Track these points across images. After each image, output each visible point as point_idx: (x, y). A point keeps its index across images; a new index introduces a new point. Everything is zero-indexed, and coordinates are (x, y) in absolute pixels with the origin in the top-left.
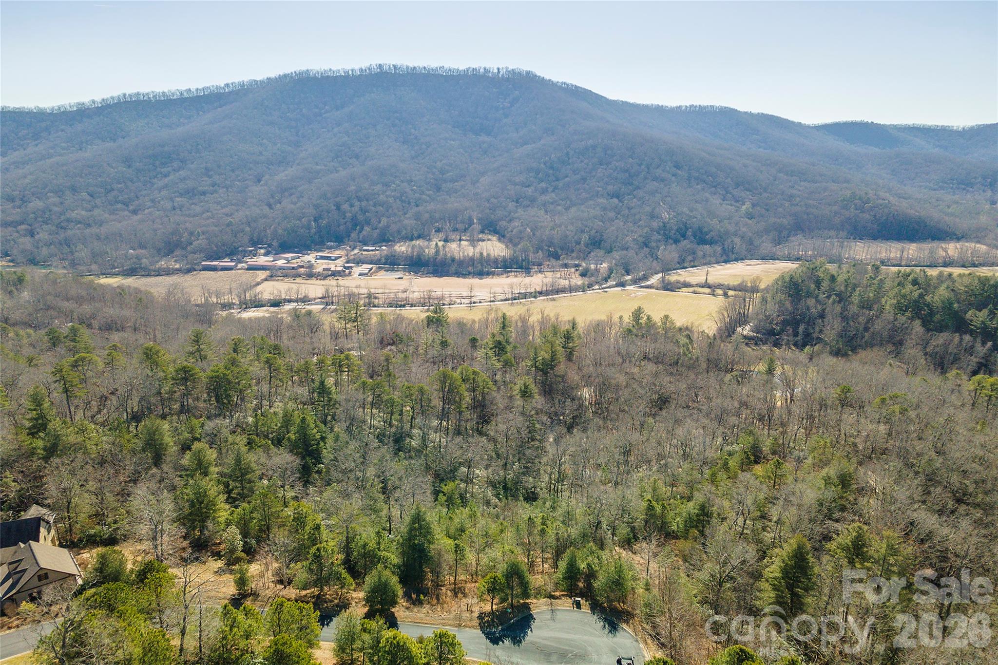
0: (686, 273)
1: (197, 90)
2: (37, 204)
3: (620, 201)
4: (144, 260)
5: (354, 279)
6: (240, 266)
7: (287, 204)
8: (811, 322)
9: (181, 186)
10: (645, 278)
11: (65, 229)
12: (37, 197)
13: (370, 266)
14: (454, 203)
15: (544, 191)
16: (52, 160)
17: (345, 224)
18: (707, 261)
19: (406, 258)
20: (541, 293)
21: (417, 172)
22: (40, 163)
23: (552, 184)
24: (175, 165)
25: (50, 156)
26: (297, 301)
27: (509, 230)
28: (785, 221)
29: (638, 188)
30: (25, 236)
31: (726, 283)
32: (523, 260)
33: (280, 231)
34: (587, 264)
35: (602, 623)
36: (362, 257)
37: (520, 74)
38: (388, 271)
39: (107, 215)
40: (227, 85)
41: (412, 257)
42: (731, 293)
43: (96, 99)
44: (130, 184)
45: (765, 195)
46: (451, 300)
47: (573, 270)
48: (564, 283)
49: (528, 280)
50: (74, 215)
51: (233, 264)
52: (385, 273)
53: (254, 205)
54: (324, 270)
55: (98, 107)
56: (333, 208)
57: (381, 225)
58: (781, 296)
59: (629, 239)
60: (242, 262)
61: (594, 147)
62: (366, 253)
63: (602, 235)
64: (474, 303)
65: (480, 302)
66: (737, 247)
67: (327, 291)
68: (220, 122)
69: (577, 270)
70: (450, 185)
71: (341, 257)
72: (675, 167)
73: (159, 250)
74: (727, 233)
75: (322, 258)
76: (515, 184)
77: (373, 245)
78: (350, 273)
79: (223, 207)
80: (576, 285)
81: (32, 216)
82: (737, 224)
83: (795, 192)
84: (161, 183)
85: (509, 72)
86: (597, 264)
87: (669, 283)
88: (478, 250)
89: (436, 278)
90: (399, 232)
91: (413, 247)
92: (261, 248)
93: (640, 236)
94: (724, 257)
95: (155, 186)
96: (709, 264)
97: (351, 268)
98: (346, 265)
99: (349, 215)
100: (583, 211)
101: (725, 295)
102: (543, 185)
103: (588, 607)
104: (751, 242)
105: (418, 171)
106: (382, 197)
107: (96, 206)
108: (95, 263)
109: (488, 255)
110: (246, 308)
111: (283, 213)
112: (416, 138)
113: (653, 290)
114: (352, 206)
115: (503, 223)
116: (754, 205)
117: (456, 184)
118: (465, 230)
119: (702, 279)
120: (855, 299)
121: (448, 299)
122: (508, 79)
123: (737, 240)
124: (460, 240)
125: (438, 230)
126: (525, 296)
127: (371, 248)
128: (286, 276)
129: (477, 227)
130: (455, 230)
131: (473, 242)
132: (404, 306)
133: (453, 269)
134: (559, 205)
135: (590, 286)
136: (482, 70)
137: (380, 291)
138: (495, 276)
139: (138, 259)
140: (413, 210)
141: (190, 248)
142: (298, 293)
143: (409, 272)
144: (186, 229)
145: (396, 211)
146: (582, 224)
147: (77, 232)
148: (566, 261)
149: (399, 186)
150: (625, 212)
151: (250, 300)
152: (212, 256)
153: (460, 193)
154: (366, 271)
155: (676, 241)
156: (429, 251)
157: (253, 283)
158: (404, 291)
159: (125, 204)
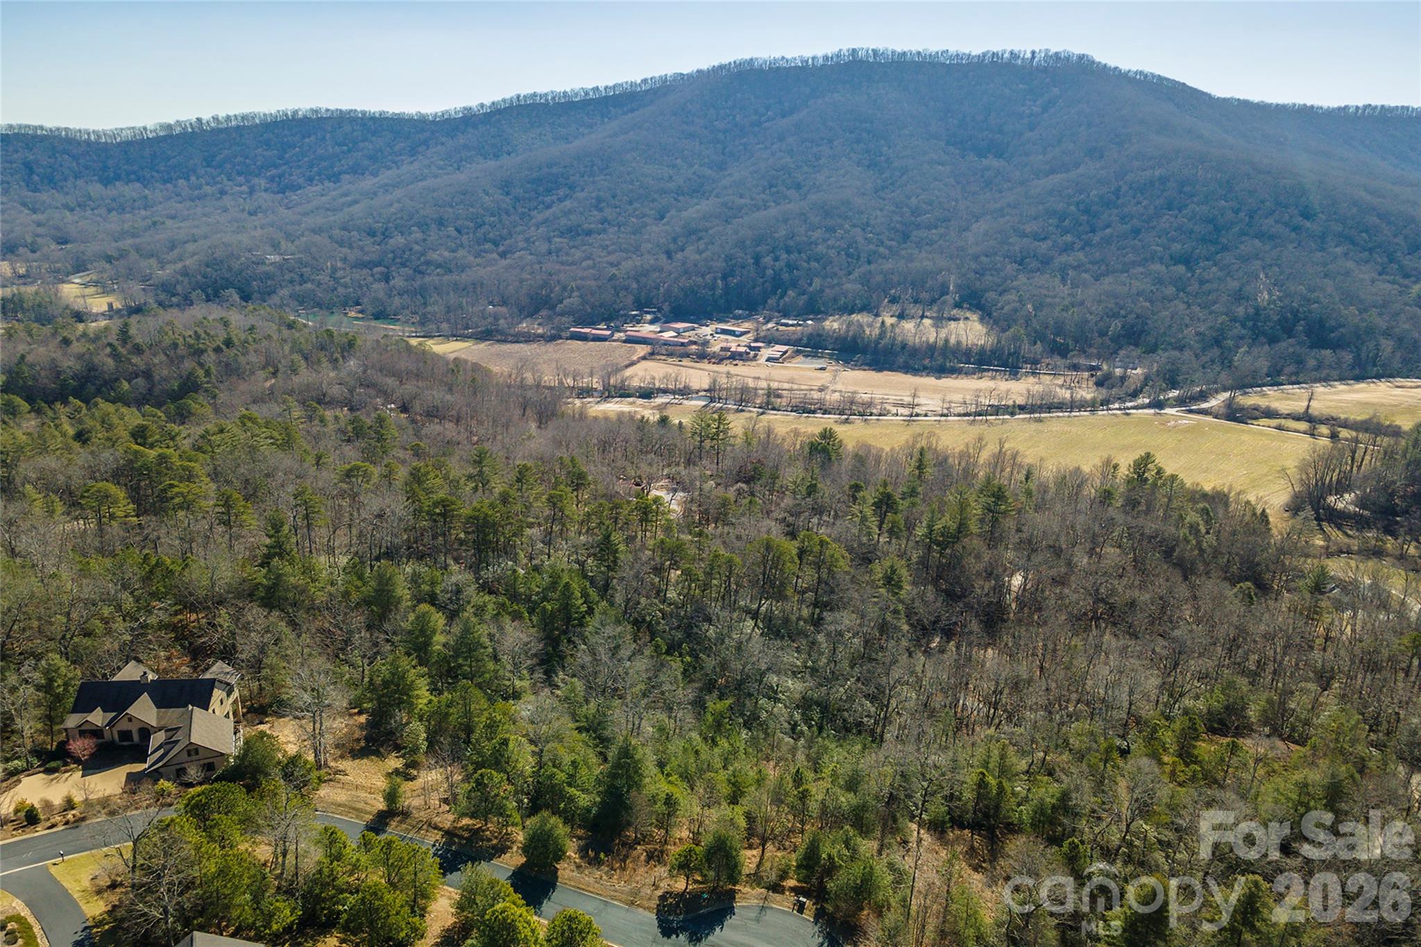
0: (1278, 394)
1: (606, 88)
2: (398, 240)
3: (1189, 269)
4: (503, 321)
5: (759, 365)
6: (617, 335)
7: (691, 254)
9: (563, 221)
10: (1203, 396)
11: (423, 273)
12: (401, 232)
13: (784, 348)
14: (924, 261)
15: (1067, 248)
16: (424, 183)
17: (763, 284)
18: (1323, 375)
19: (837, 339)
20: (1022, 408)
21: (879, 213)
22: (411, 187)
23: (1084, 236)
24: (561, 193)
25: (424, 178)
26: (674, 392)
27: (999, 305)
29: (1225, 248)
30: (379, 280)
31: (1343, 416)
32: (1010, 354)
33: (675, 291)
34: (1110, 367)
36: (777, 334)
37: (1068, 58)
38: (806, 356)
39: (471, 258)
40: (645, 81)
41: (846, 338)
42: (1344, 433)
43: (485, 103)
44: (504, 216)
46: (883, 408)
47: (1086, 374)
48: (1065, 394)
49: (1009, 385)
50: (434, 256)
51: (608, 333)
52: (803, 359)
53: (649, 252)
54: (723, 349)
55: (486, 113)
56: (751, 261)
57: (811, 289)
59: (1190, 331)
60: (619, 331)
61: (1163, 180)
62: (784, 328)
63: (1146, 324)
64: (917, 415)
65: (926, 415)
66: (1385, 354)
67: (715, 381)
68: (626, 133)
69: (1092, 376)
70: (922, 233)
71: (749, 332)
72: (1301, 215)
73: (522, 309)
74: (1371, 331)
75: (724, 332)
76: (1024, 235)
77: (796, 317)
78: (756, 356)
79: (609, 253)
80: (1083, 400)
81: (391, 255)
82: (1395, 316)
84: (540, 217)
85: (1051, 56)
86: (1126, 369)
87: (1241, 409)
88: (943, 334)
89: (873, 373)
90: (835, 300)
91: (849, 324)
92: (647, 313)
93: (1211, 327)
94: (1357, 371)
95: (533, 221)
96: (1326, 380)
97: (758, 349)
98: (752, 345)
99: (769, 272)
100: (1123, 284)
101: (1333, 436)
102: (1069, 238)
105: (881, 210)
106: (821, 249)
107: (462, 245)
108: (448, 321)
109: (959, 343)
110: (608, 397)
111: (683, 265)
112: (887, 160)
113: (1209, 419)
114: (776, 259)
115: (991, 295)
117: (934, 231)
118: (933, 302)
119: (1299, 406)
121: (879, 407)
122: (1045, 70)
123: (1387, 344)
124: (922, 317)
125: (893, 300)
126: (996, 410)
127: (790, 322)
128: (670, 355)
129: (952, 298)
130: (918, 301)
131: (939, 321)
132: (814, 412)
133: (901, 359)
134: (1085, 271)
135: (1105, 403)
136: (1007, 55)
137: (786, 386)
138: (962, 376)
139: (496, 318)
140: (862, 270)
141: (559, 308)
142: (676, 380)
143: (837, 360)
144: (559, 282)
145: (836, 269)
146: (1116, 304)
147: (436, 278)
148: (1075, 361)
149: (847, 232)
150: (1194, 287)
151: (615, 387)
152: (584, 321)
153: (936, 246)
154: (778, 355)
155: (1273, 340)
156: (872, 332)
157: (627, 362)
158: (821, 390)
159: (496, 244)
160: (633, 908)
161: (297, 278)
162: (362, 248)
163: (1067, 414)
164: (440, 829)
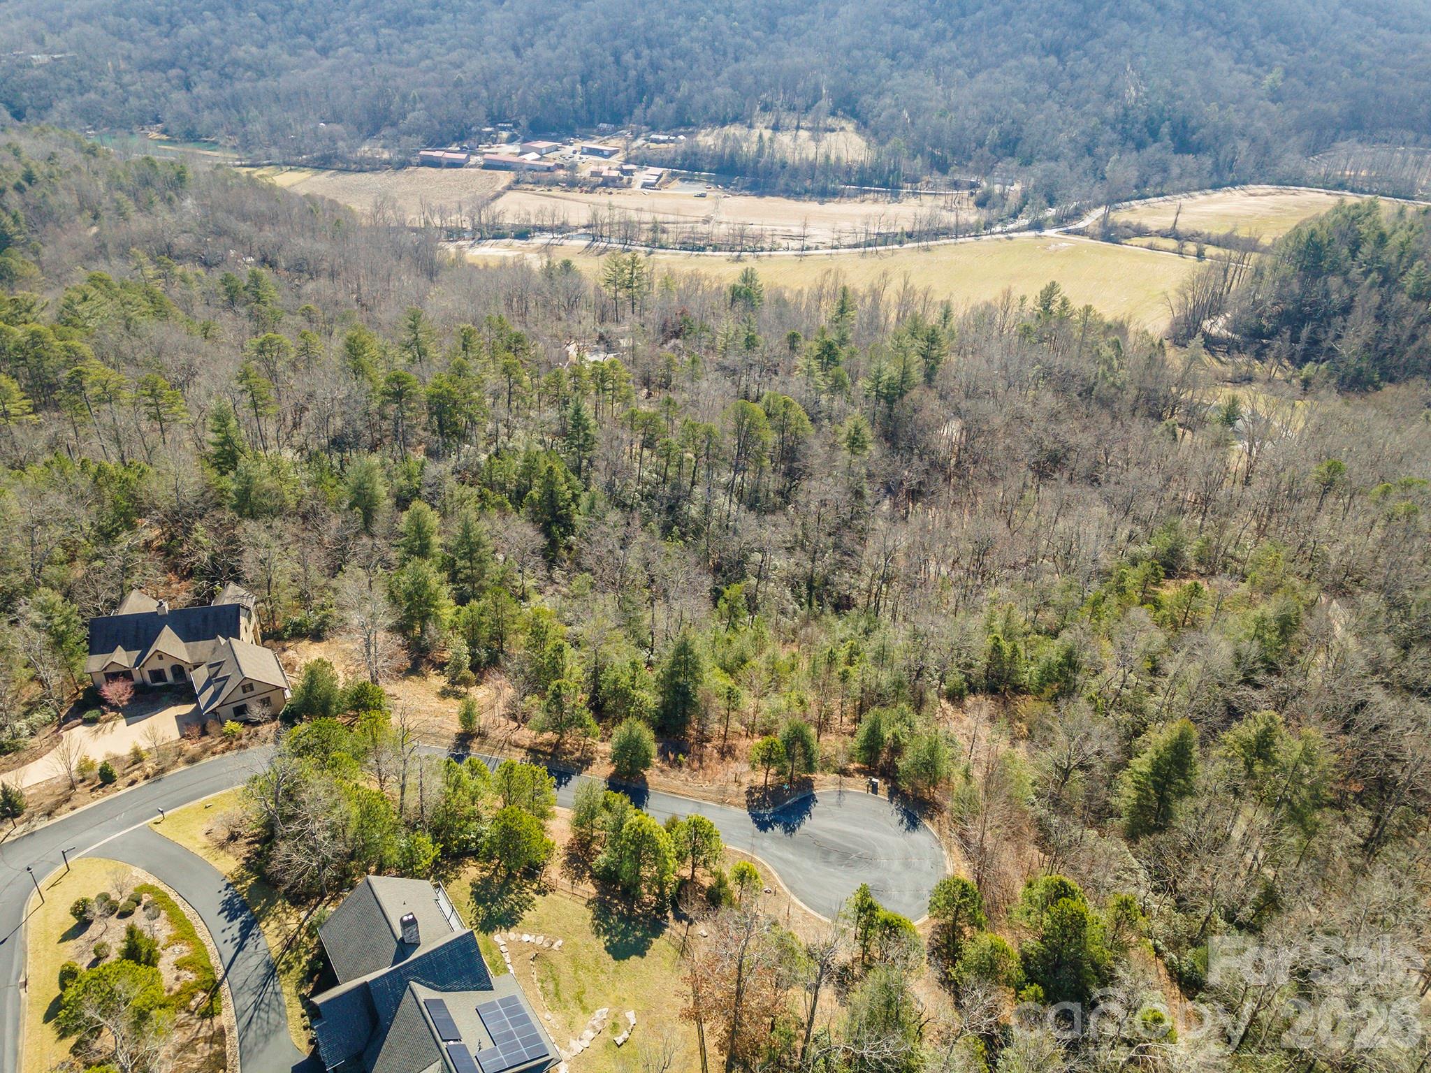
0: (1145, 208)
2: (189, 31)
3: (1061, 61)
4: (341, 144)
5: (635, 193)
6: (475, 159)
7: (541, 50)
8: (1325, 319)
10: (1078, 214)
11: (231, 78)
12: (191, 19)
13: (659, 171)
14: (796, 57)
15: (939, 38)
17: (627, 90)
18: (1185, 185)
19: (713, 158)
20: (910, 236)
23: (955, 22)
26: (551, 230)
27: (875, 112)
28: (1335, 109)
29: (1094, 35)
30: (178, 88)
31: (1206, 231)
32: (891, 172)
33: (531, 99)
34: (989, 184)
35: (900, 817)
36: (649, 153)
38: (683, 180)
39: (285, 57)
41: (722, 157)
42: (1210, 250)
45: (1312, 52)
46: (773, 242)
47: (966, 193)
48: (949, 218)
49: (893, 209)
50: (240, 53)
51: (463, 156)
52: (680, 184)
53: (494, 48)
54: (594, 174)
56: (611, 59)
57: (679, 95)
58: (1287, 268)
59: (1063, 137)
60: (475, 154)
62: (655, 145)
63: (1021, 130)
64: (808, 249)
65: (817, 248)
66: (1240, 158)
67: (595, 215)
69: (972, 194)
70: (790, 20)
71: (617, 152)
73: (360, 126)
74: (1229, 130)
75: (592, 152)
76: (894, 22)
77: (667, 130)
78: (630, 181)
79: (449, 50)
80: (967, 224)
81: (185, 52)
82: (1250, 112)
83: (1363, 48)
86: (1004, 185)
87: (1114, 227)
88: (823, 148)
89: (754, 199)
90: (706, 108)
91: (726, 138)
92: (504, 129)
93: (1083, 132)
94: (1215, 179)
96: (1186, 190)
97: (629, 172)
98: (625, 167)
99: (632, 73)
100: (997, 82)
101: (1200, 255)
102: (940, 24)
103: (886, 792)
104: (1266, 150)
106: (684, 42)
107: (271, 39)
108: (275, 143)
109: (838, 159)
110: (481, 239)
111: (536, 64)
113: (1086, 240)
114: (638, 56)
115: (867, 99)
116: (1288, 73)
117: (801, 17)
118: (808, 109)
119: (1167, 222)
120: (1409, 281)
121: (769, 240)
123: (1243, 145)
124: (798, 128)
125: (766, 108)
126: (885, 239)
127: (662, 138)
128: (537, 183)
129: (825, 103)
130: (792, 109)
131: (817, 132)
132: (703, 249)
133: (782, 182)
134: (958, 66)
135: (988, 226)
137: (671, 218)
138: (844, 200)
139: (333, 140)
140: (730, 69)
141: (403, 125)
142: (553, 215)
143: (716, 184)
144: (397, 89)
145: (703, 68)
146: (992, 106)
147: (248, 85)
148: (957, 177)
149: (711, 19)
150: (1065, 84)
151: (487, 225)
152: (433, 142)
153: (805, 36)
154: (653, 179)
155: (1140, 146)
156: (749, 148)
157: (492, 194)
158: (706, 222)
159: (311, 36)
160: (725, 807)
161: (76, 87)
162: (147, 42)
163: (953, 241)
164: (522, 747)
